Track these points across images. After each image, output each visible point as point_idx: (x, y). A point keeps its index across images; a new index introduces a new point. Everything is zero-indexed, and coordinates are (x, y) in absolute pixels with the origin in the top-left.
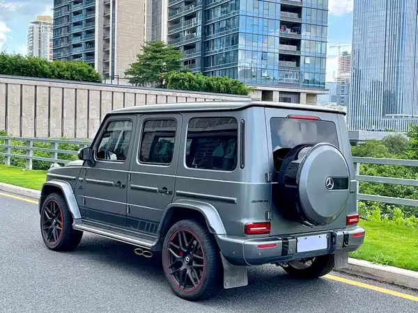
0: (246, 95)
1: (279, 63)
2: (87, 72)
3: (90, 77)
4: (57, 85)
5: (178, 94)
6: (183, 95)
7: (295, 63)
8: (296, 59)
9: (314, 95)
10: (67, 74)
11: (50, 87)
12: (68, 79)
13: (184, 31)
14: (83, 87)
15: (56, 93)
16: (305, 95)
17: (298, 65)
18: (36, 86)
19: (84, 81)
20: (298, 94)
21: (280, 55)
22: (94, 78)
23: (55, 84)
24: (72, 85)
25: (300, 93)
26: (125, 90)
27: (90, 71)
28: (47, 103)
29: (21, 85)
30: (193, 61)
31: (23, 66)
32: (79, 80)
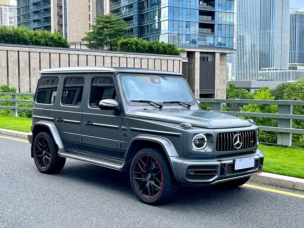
0: (178, 55)
1: (199, 30)
2: (58, 40)
3: (60, 43)
4: (35, 50)
5: (128, 56)
6: (132, 56)
7: (210, 30)
8: (212, 27)
9: (225, 54)
10: (43, 41)
11: (29, 52)
12: (43, 45)
13: (123, 7)
14: (55, 51)
15: (35, 56)
16: (219, 54)
17: (213, 31)
18: (18, 52)
19: (56, 46)
20: (214, 53)
21: (200, 24)
22: (63, 44)
23: (33, 50)
24: (47, 50)
25: (215, 53)
26: (88, 53)
27: (60, 38)
28: (28, 65)
29: (7, 51)
30: (132, 30)
31: (8, 35)
32: (52, 46)
